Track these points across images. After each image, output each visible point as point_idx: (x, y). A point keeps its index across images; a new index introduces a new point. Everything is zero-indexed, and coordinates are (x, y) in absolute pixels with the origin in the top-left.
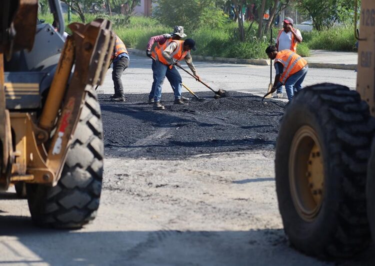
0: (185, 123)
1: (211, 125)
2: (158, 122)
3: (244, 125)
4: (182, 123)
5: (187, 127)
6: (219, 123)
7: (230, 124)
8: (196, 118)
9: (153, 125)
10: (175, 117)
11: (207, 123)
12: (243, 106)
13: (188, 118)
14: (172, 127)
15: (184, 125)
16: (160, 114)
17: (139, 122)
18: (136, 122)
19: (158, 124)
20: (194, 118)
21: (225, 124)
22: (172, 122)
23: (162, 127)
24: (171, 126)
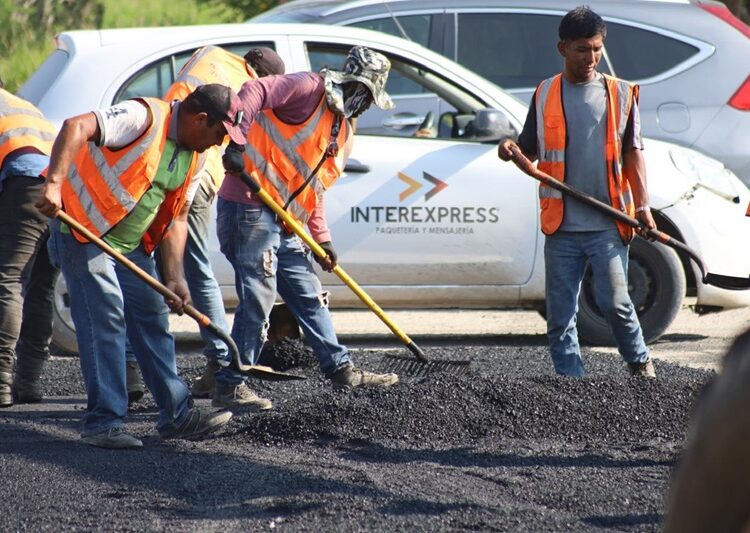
0: (315, 498)
1: (441, 509)
2: (183, 494)
3: (601, 511)
4: (301, 499)
5: (323, 515)
6: (484, 500)
7: (531, 506)
8: (371, 476)
9: (158, 509)
10: (272, 469)
11: (423, 497)
12: (611, 419)
13: (331, 475)
14: (250, 515)
15: (307, 508)
16: (203, 454)
17: (91, 491)
18: (75, 497)
19: (182, 503)
20: (363, 477)
21: (508, 506)
22: (254, 495)
23: (202, 515)
24: (245, 512)
